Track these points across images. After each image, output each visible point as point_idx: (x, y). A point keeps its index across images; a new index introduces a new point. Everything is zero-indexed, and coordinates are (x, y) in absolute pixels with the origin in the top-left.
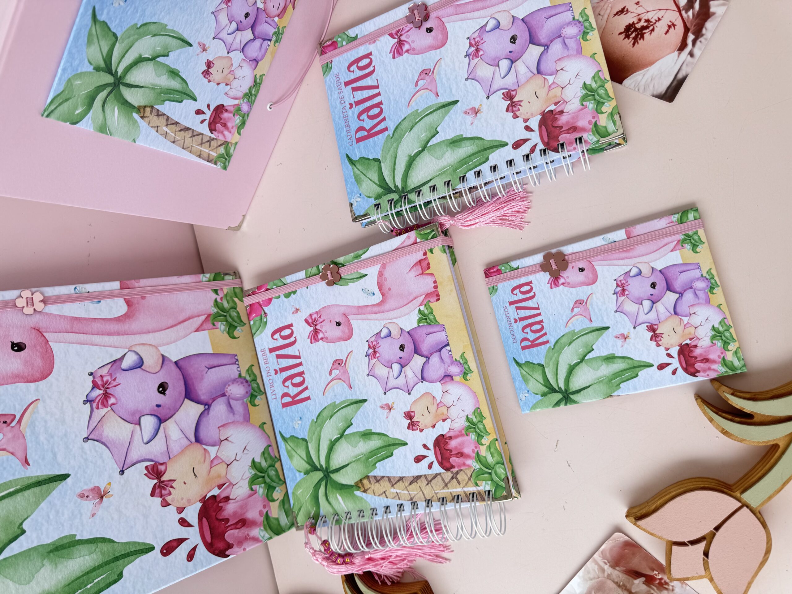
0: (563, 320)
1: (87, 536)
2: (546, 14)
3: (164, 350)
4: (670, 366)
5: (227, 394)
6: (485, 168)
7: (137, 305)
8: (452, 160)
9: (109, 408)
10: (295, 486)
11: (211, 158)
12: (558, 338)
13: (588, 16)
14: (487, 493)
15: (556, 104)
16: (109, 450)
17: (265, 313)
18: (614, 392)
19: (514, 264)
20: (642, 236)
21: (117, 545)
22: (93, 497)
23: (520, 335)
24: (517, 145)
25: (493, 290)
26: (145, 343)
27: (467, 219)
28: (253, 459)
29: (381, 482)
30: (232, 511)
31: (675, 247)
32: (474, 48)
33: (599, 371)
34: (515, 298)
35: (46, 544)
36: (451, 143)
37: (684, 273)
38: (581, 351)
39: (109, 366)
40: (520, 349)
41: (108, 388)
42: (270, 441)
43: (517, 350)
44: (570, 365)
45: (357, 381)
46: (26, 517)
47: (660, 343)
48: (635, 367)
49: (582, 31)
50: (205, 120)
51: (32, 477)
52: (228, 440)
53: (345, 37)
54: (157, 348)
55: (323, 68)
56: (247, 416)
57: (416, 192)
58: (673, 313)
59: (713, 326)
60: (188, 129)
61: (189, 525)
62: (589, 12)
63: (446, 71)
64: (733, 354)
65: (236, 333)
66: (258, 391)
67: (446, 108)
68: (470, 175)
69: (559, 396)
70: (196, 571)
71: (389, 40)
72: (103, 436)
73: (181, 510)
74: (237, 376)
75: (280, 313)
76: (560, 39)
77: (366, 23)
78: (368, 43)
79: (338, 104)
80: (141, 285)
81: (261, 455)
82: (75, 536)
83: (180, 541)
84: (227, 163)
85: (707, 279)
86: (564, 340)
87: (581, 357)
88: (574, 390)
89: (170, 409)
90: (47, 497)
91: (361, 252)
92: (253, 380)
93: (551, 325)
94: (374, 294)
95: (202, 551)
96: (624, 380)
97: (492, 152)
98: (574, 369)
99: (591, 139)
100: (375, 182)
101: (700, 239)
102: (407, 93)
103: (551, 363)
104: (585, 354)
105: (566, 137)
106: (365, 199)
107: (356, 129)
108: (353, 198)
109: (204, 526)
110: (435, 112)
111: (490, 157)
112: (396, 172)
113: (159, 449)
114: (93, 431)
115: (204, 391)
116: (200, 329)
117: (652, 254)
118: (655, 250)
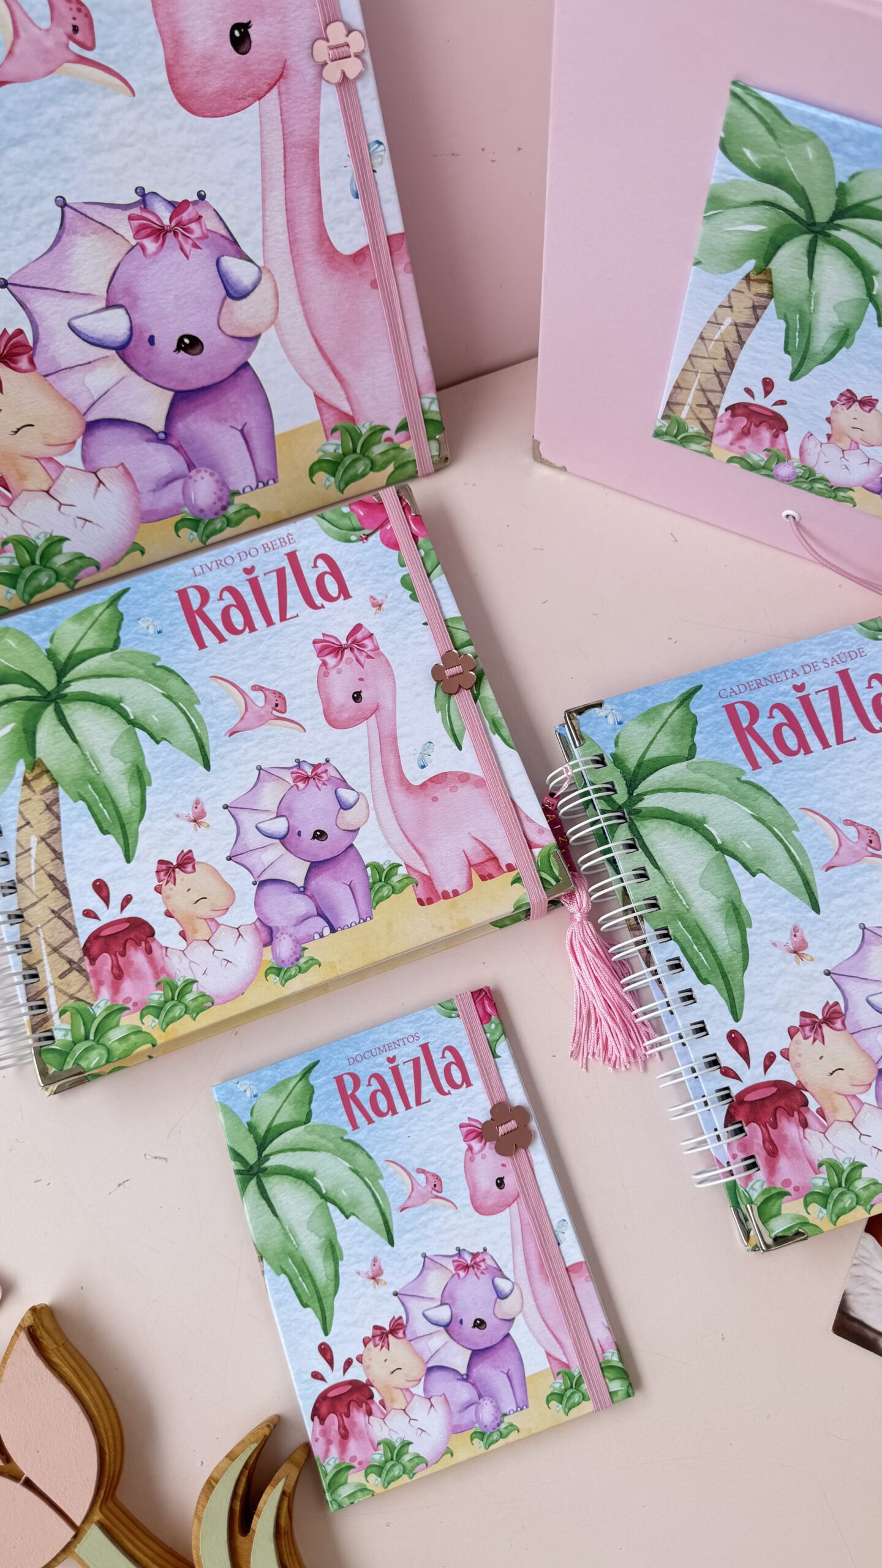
0: (399, 1153)
3: (269, 339)
4: (327, 1366)
5: (193, 472)
6: (688, 978)
7: (357, 273)
8: (701, 910)
9: (134, 242)
10: (21, 633)
11: (674, 408)
12: (364, 1147)
14: (48, 1034)
15: (821, 1112)
16: (46, 253)
17: (368, 536)
18: (270, 1264)
19: (502, 1048)
20: (572, 1295)
23: (363, 1070)
24: (736, 1040)
25: (449, 1009)
27: (585, 947)
28: (65, 539)
29: (48, 814)
31: (556, 1359)
33: (307, 1232)
34: (436, 1056)
36: (733, 903)
37: (507, 1380)
38: (343, 1194)
39: (223, 232)
40: (337, 1073)
41: (176, 234)
42: (107, 568)
43: (335, 1068)
44: (314, 1174)
45: (245, 746)
47: (371, 1345)
48: (320, 1300)
50: (753, 396)
52: (98, 486)
54: (273, 323)
55: (874, 620)
56: (154, 517)
57: (632, 839)
58: (430, 1365)
59: (410, 1443)
60: (731, 364)
64: (360, 1484)
65: (321, 476)
66: (207, 532)
67: (803, 889)
68: (672, 950)
69: (252, 1157)
72: (73, 237)
74: (233, 488)
75: (370, 570)
79: (802, 659)
80: (400, 278)
81: (77, 553)
84: (667, 438)
85: (499, 1425)
86: (360, 1158)
87: (332, 1195)
88: (267, 1186)
89: (149, 363)
91: (505, 732)
92: (228, 520)
93: (388, 1131)
94: (423, 767)
96: (295, 1282)
97: (719, 990)
98: (307, 1182)
99: (755, 1186)
100: (648, 753)
101: (574, 1405)
102: (829, 804)
103: (314, 1137)
104: (338, 1202)
105: (757, 1137)
106: (612, 734)
107: (753, 701)
108: (614, 707)
110: (793, 867)
111: (710, 987)
112: (670, 794)
113: (62, 351)
114: (82, 213)
115: (194, 426)
116: (323, 404)
117: (539, 1316)
118: (548, 1321)
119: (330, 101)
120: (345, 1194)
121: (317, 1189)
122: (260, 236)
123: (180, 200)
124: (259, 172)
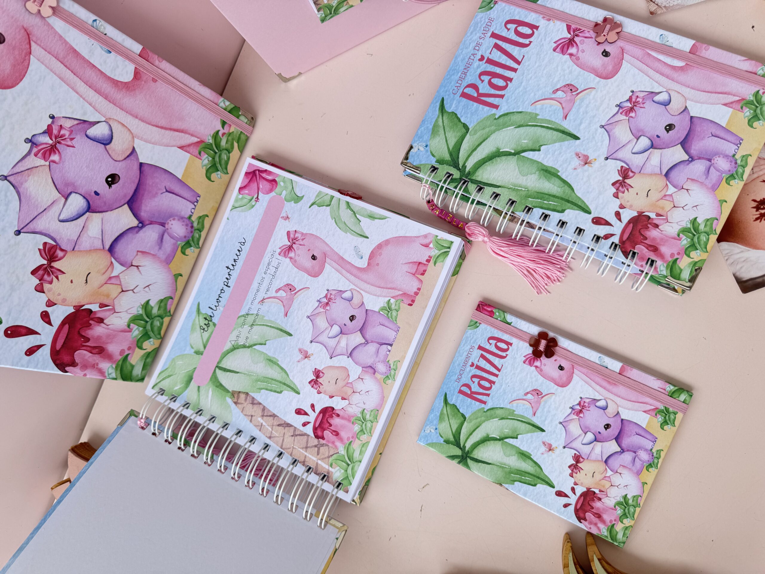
0: (512, 396)
2: (714, 130)
3: (139, 145)
4: (566, 498)
5: (166, 226)
6: (555, 217)
7: (143, 83)
8: (532, 185)
9: (47, 163)
12: (495, 406)
13: (747, 164)
15: (658, 215)
16: (20, 203)
18: (507, 483)
19: (509, 318)
20: (632, 381)
23: (466, 379)
24: (598, 221)
25: (474, 325)
27: (502, 249)
28: (149, 300)
30: (98, 334)
31: (649, 410)
32: (630, 106)
33: (508, 458)
34: (487, 347)
36: (543, 170)
37: (639, 436)
39: (76, 122)
40: (457, 390)
41: (59, 143)
42: (175, 295)
43: (454, 389)
44: (488, 435)
47: (574, 475)
48: (538, 478)
49: (731, 172)
52: (138, 269)
54: (133, 137)
56: (171, 258)
58: (604, 460)
59: (626, 495)
61: (49, 323)
62: (751, 162)
63: (590, 103)
64: (623, 528)
65: (214, 176)
66: (196, 242)
67: (564, 136)
68: (537, 212)
69: (459, 452)
70: (27, 367)
71: (563, 30)
72: (23, 186)
73: (52, 304)
74: (187, 216)
76: (708, 163)
78: (542, 16)
79: (471, 46)
80: (161, 66)
83: (31, 332)
84: (328, 18)
85: (653, 456)
86: (499, 412)
87: (503, 436)
88: (475, 457)
89: (105, 203)
92: (198, 229)
93: (499, 392)
95: (45, 353)
96: (522, 481)
97: (572, 209)
98: (489, 440)
99: (661, 269)
100: (449, 146)
101: (674, 420)
102: (540, 92)
103: (474, 422)
104: (507, 436)
105: (643, 249)
106: (428, 154)
107: (470, 83)
108: (417, 142)
109: (62, 332)
110: (552, 131)
111: (567, 211)
112: (474, 153)
113: (69, 234)
114: (16, 174)
115: (148, 209)
116: (185, 148)
117: (627, 401)
118: (632, 400)
119: (58, 24)
120: (507, 430)
121: (495, 439)
122: (91, 108)
123: (46, 128)
124: (63, 84)
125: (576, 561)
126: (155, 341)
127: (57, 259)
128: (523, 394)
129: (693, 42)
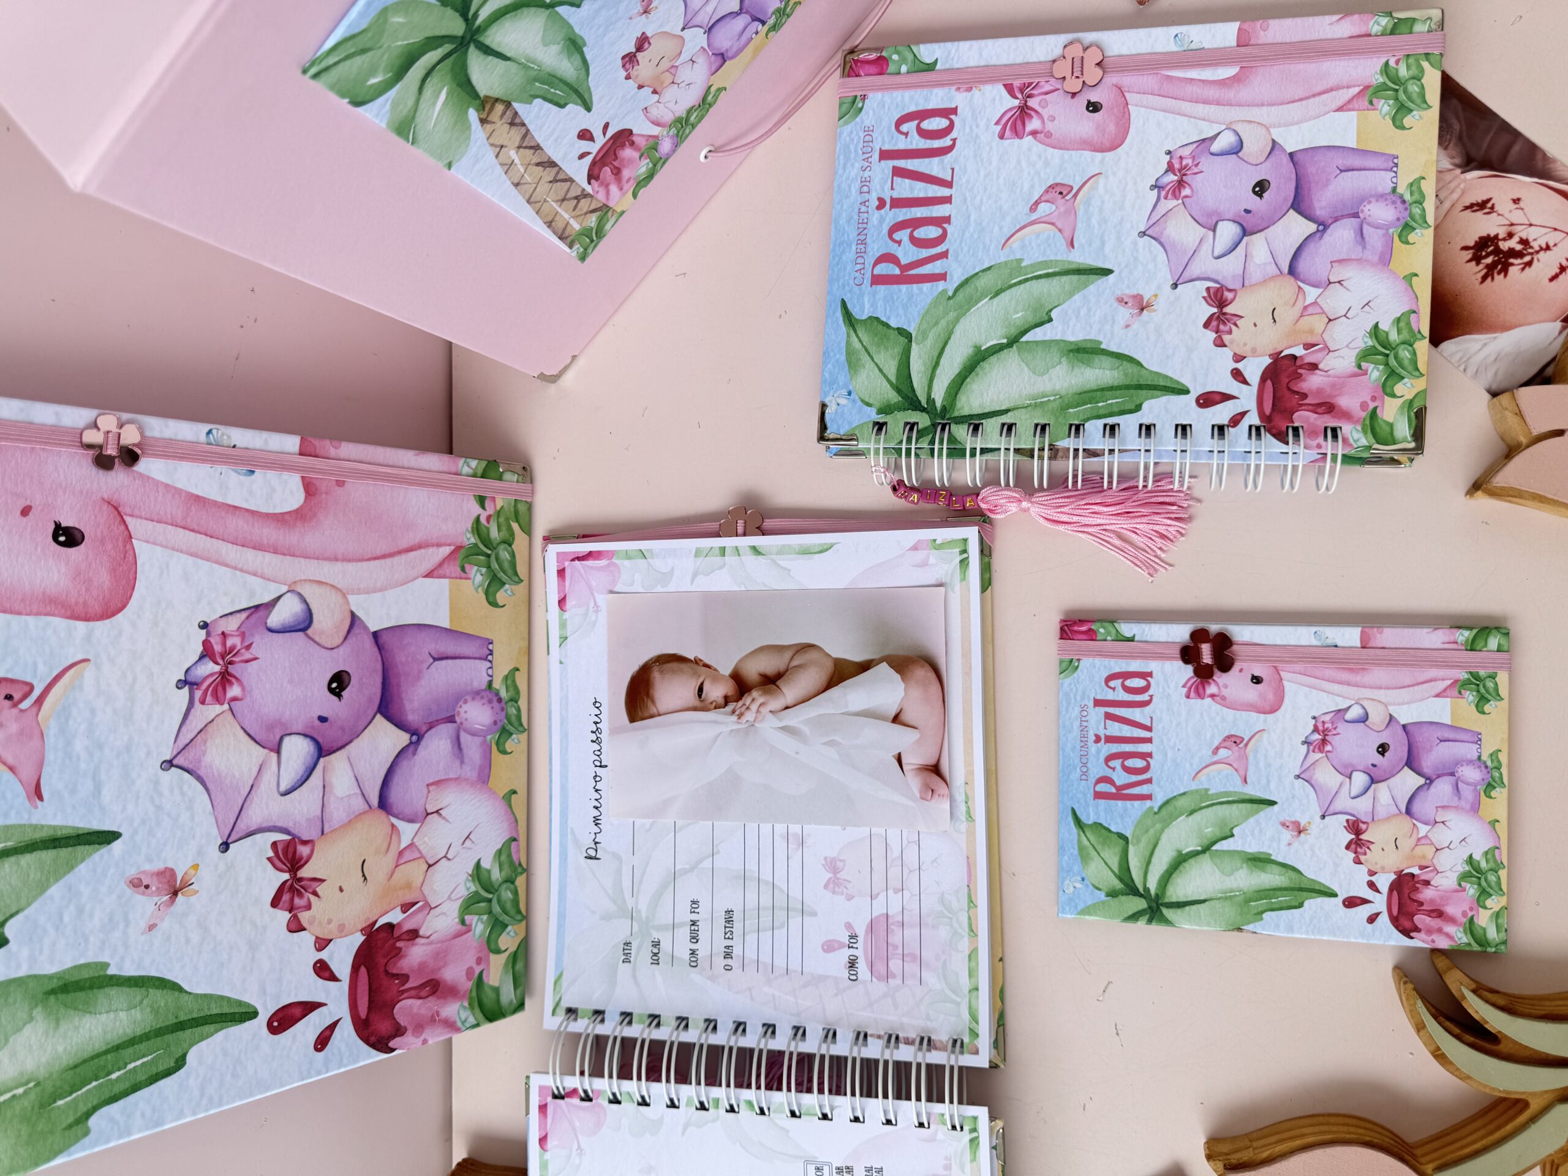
0: (1191, 765)
1: (130, 970)
2: (1341, 161)
3: (358, 604)
4: (1366, 906)
5: (457, 719)
6: (1129, 424)
7: (324, 496)
8: (1066, 384)
9: (226, 707)
11: (567, 233)
12: (1171, 796)
13: (1423, 196)
15: (1308, 346)
16: (209, 795)
18: (1249, 923)
19: (1127, 629)
20: (1390, 651)
21: (186, 997)
22: (158, 889)
23: (1097, 769)
24: (1207, 400)
25: (1069, 666)
26: (323, 580)
28: (479, 862)
30: (418, 960)
31: (1445, 690)
32: (1176, 178)
33: (1232, 878)
34: (1110, 696)
35: (45, 976)
36: (1071, 351)
37: (1447, 743)
38: (1209, 831)
39: (244, 615)
40: (1091, 796)
41: (231, 663)
42: (517, 831)
43: (1085, 795)
44: (1180, 852)
46: (14, 910)
47: (1362, 858)
48: (1301, 889)
49: (1402, 221)
50: (589, 153)
51: (43, 826)
52: (440, 815)
53: (910, 57)
54: (344, 596)
55: (841, 105)
56: (486, 771)
57: (970, 424)
58: (1403, 810)
59: (1471, 856)
60: (552, 164)
61: (333, 978)
62: (1429, 188)
63: (1103, 202)
64: (1491, 916)
65: (501, 596)
66: (516, 724)
67: (1083, 277)
68: (1094, 428)
69: (1141, 904)
70: (327, 1072)
71: (1001, 97)
72: (203, 764)
73: (324, 943)
74: (484, 685)
76: (1354, 221)
77: (962, 43)
78: (954, 88)
79: (853, 190)
80: (341, 455)
81: (495, 856)
82: (107, 965)
83: (309, 1007)
84: (590, 250)
85: (1486, 767)
86: (1181, 803)
87: (1206, 842)
88: (1174, 899)
89: (343, 729)
90: (65, 874)
92: (511, 700)
93: (1166, 768)
95: (346, 1033)
96: (1274, 906)
97: (1152, 397)
98: (1185, 861)
99: (1356, 438)
100: (889, 377)
101: (1496, 689)
102: (1008, 219)
103: (1144, 840)
104: (1215, 839)
105: (1308, 417)
106: (857, 405)
107: (878, 255)
108: (831, 394)
109: (359, 984)
110: (1057, 278)
111: (1146, 406)
112: (938, 372)
113: (305, 811)
114: (183, 749)
115: (416, 704)
116: (435, 572)
117: (1397, 690)
118: (1406, 684)
120: (1209, 830)
121: (1194, 854)
122: (259, 580)
125: (1433, 1011)
126: (515, 927)
127: (302, 862)
128: (1210, 753)
129: (1235, 26)
